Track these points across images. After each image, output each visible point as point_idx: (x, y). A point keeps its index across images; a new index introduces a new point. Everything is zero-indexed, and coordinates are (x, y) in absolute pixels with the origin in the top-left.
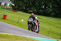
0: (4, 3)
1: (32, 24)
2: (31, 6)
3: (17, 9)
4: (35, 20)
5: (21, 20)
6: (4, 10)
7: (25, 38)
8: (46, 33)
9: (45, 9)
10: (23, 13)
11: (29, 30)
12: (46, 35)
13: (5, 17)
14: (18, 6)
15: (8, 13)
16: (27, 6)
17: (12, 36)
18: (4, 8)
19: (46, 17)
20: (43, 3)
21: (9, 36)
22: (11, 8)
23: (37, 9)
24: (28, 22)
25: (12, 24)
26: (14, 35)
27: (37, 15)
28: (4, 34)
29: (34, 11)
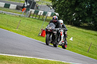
0: (43, 12)
1: (53, 34)
4: (59, 27)
5: (69, 39)
10: (73, 27)
18: (42, 20)
21: (49, 63)
23: (95, 22)
24: (47, 30)
26: (58, 62)
27: (95, 31)
28: (41, 60)
29: (89, 24)
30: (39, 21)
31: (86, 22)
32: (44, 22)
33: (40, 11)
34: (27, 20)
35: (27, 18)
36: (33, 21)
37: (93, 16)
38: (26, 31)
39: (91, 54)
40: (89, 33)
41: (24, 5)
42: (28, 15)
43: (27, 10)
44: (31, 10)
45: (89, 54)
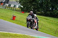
0: (13, 5)
1: (31, 21)
2: (39, 8)
3: (26, 11)
4: (34, 17)
6: (13, 11)
7: (33, 37)
8: (53, 33)
9: (52, 11)
11: (28, 27)
12: (53, 35)
13: (14, 18)
14: (27, 8)
15: (17, 14)
16: (35, 8)
17: (20, 36)
18: (13, 10)
19: (53, 18)
20: (50, 5)
21: (18, 35)
22: (20, 9)
23: (45, 11)
24: (27, 19)
25: (20, 24)
27: (45, 16)
28: (13, 34)
29: (41, 12)
30: (11, 11)
31: (40, 11)
32: (14, 11)
33: (12, 5)
34: (4, 10)
35: (4, 9)
36: (8, 11)
37: (43, 7)
38: (3, 17)
39: (42, 30)
40: (41, 18)
41: (2, 1)
42: (5, 7)
43: (4, 4)
44: (6, 4)
45: (41, 30)
